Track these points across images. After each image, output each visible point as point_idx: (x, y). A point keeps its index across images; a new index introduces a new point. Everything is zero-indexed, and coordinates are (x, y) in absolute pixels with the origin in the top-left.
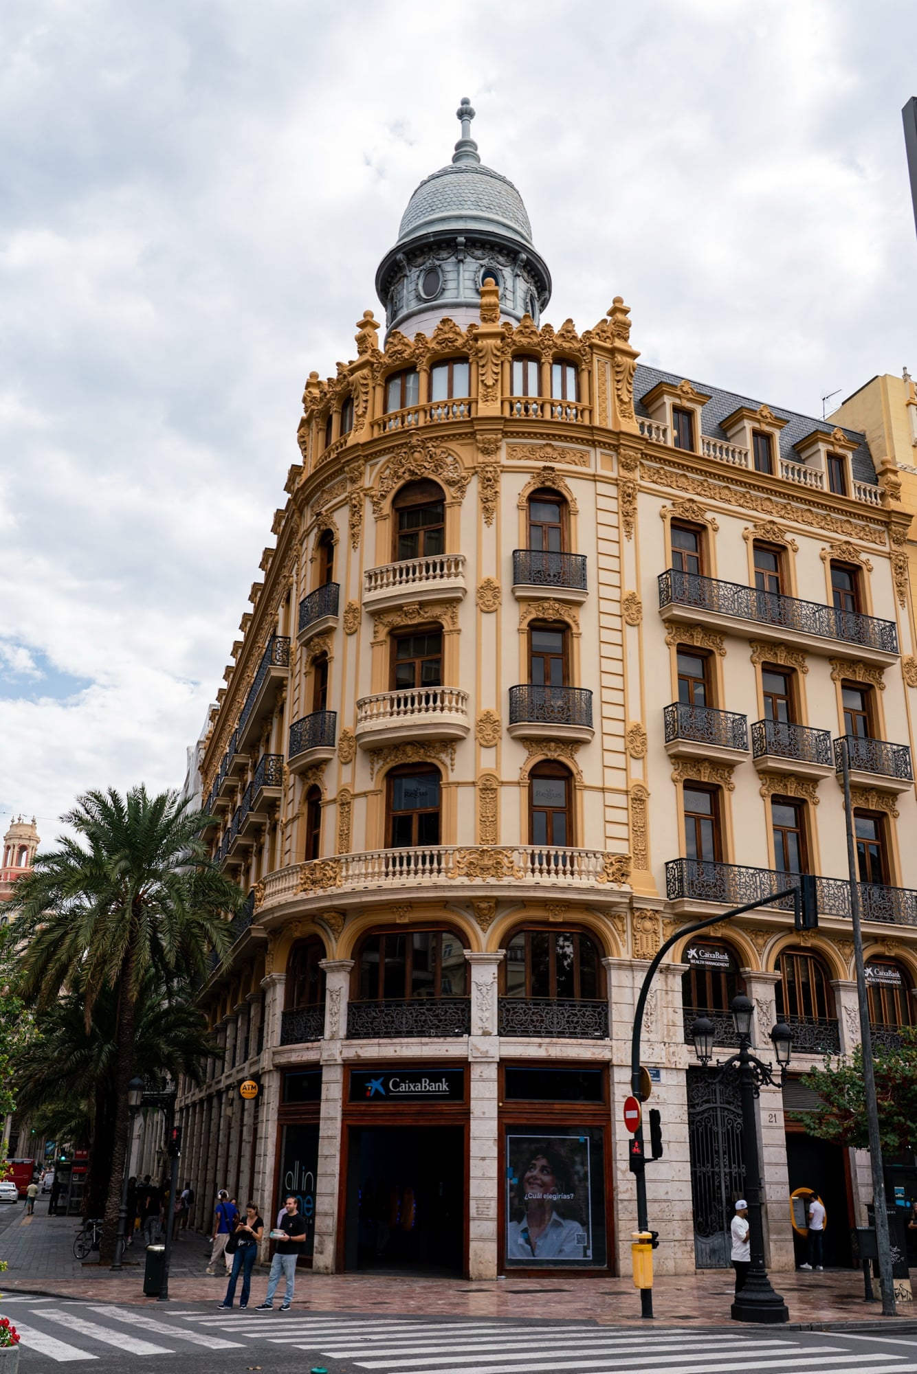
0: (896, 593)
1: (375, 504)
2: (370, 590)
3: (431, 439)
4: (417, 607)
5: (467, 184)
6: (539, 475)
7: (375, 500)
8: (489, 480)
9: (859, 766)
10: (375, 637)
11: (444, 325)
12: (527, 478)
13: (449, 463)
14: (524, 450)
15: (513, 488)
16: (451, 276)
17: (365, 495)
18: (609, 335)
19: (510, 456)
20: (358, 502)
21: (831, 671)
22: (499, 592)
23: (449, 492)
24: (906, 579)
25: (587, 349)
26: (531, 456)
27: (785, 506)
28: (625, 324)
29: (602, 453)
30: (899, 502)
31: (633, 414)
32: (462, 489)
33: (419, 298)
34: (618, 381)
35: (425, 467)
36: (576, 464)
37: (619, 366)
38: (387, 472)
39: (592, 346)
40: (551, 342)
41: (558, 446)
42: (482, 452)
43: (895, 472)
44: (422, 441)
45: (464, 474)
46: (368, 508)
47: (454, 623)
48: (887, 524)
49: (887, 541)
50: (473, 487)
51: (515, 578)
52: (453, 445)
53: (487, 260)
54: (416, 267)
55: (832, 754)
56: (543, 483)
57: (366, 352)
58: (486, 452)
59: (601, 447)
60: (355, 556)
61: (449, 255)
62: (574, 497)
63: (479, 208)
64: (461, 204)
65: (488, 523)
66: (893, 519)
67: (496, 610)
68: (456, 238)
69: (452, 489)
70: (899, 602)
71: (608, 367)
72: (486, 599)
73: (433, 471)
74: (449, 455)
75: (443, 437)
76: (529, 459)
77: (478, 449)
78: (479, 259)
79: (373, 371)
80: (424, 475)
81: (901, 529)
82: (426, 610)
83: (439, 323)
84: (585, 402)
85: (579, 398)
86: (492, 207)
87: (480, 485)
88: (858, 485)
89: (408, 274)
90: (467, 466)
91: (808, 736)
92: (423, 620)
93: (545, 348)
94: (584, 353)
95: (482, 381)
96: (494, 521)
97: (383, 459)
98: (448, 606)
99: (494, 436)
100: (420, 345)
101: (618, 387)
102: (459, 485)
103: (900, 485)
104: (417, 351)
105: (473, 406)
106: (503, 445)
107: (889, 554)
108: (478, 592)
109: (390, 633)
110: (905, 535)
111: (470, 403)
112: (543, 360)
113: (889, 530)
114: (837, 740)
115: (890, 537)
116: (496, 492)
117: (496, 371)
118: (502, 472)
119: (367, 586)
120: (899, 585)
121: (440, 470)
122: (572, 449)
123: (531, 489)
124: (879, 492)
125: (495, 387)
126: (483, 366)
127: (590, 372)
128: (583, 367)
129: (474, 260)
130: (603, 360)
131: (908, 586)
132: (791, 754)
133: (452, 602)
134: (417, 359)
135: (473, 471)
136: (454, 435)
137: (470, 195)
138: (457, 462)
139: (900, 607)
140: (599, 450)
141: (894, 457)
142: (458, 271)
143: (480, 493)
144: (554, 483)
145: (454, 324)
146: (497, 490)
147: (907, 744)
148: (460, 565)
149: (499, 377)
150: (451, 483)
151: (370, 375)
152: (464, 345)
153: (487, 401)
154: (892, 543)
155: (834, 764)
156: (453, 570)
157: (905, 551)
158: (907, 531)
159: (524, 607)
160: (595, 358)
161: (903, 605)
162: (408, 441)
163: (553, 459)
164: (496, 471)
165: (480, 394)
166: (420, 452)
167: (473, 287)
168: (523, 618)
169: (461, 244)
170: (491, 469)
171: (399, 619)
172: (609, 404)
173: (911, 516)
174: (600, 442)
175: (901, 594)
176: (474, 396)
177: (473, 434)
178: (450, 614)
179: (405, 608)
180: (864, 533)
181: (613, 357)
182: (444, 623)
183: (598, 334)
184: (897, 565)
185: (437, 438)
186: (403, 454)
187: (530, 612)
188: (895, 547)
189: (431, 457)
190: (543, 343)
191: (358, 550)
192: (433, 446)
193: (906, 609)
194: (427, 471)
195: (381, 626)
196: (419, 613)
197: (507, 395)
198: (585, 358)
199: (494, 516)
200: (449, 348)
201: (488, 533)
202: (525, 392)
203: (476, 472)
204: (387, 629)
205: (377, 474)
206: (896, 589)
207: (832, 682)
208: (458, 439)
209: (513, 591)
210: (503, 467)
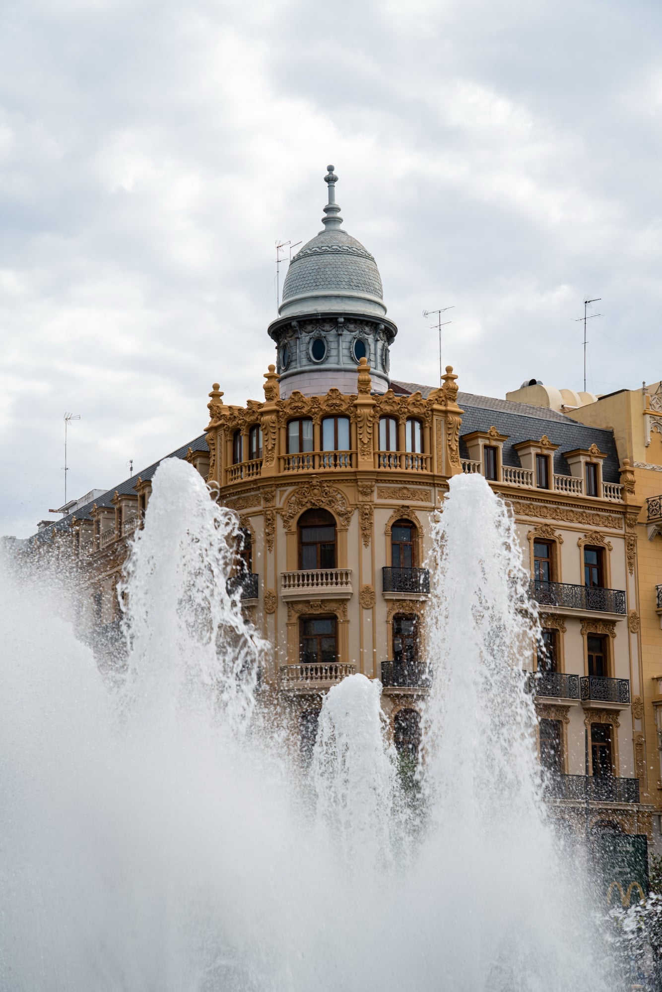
0: (627, 564)
1: (285, 521)
2: (285, 586)
3: (326, 481)
4: (320, 603)
5: (341, 266)
6: (399, 510)
7: (285, 519)
8: (366, 514)
9: (596, 697)
10: (289, 620)
11: (332, 393)
12: (390, 512)
13: (338, 499)
14: (389, 491)
15: (382, 519)
16: (333, 345)
17: (277, 512)
18: (444, 399)
19: (380, 496)
20: (272, 517)
21: (581, 628)
22: (374, 595)
23: (339, 520)
24: (634, 553)
25: (430, 413)
26: (393, 496)
27: (556, 510)
28: (454, 390)
29: (439, 491)
30: (633, 495)
31: (459, 458)
32: (348, 519)
33: (310, 360)
34: (449, 434)
35: (323, 502)
36: (422, 501)
37: (450, 424)
38: (293, 498)
39: (432, 410)
40: (406, 410)
41: (410, 488)
42: (361, 493)
43: (632, 472)
44: (320, 482)
45: (349, 509)
46: (279, 523)
47: (345, 616)
48: (624, 513)
49: (623, 526)
50: (355, 518)
51: (384, 586)
52: (341, 486)
53: (358, 332)
54: (306, 332)
55: (578, 691)
56: (402, 516)
57: (272, 400)
58: (365, 494)
59: (438, 487)
60: (270, 557)
61: (331, 329)
62: (421, 524)
63: (351, 287)
64: (338, 285)
65: (366, 545)
66: (628, 511)
67: (373, 607)
68: (338, 318)
69: (341, 519)
70: (629, 571)
71: (443, 423)
72: (365, 600)
73: (327, 504)
74: (339, 493)
75: (334, 480)
76: (392, 498)
77: (359, 491)
78: (353, 332)
79: (278, 417)
80: (321, 507)
81: (633, 517)
82: (326, 605)
83: (329, 391)
84: (428, 454)
85: (423, 451)
86: (360, 285)
87: (360, 517)
88: (605, 485)
89: (300, 336)
90: (351, 503)
91: (564, 680)
92: (324, 612)
93: (402, 414)
94: (427, 415)
95: (361, 439)
96: (370, 543)
97: (290, 489)
98: (340, 603)
99: (370, 483)
100: (315, 406)
101: (449, 439)
102: (346, 516)
103: (635, 482)
104: (313, 410)
105: (354, 456)
106: (375, 489)
107: (624, 535)
108: (360, 594)
109: (299, 618)
110: (635, 520)
111: (351, 456)
112: (400, 423)
113: (625, 518)
114: (583, 678)
115: (626, 523)
116: (371, 523)
117: (369, 431)
118: (375, 508)
119: (283, 583)
120: (630, 558)
121: (333, 504)
122: (419, 489)
123: (394, 521)
124: (620, 488)
125: (369, 444)
126: (361, 427)
127: (431, 428)
128: (427, 425)
129: (349, 333)
130: (440, 418)
131: (636, 558)
132: (553, 694)
133: (343, 601)
134: (313, 415)
135: (355, 506)
136: (342, 480)
137: (344, 276)
138: (344, 499)
139: (629, 574)
140: (437, 489)
141: (631, 458)
142: (338, 342)
143: (360, 523)
144: (409, 516)
145: (340, 394)
146: (372, 521)
147: (627, 678)
148: (349, 576)
149: (371, 437)
150: (340, 514)
151: (277, 420)
152: (347, 409)
153: (364, 455)
154: (627, 527)
155: (580, 696)
156: (344, 580)
157: (636, 532)
158: (638, 517)
159: (390, 605)
160: (435, 418)
161: (631, 573)
162: (310, 481)
163: (407, 498)
164: (371, 508)
165: (359, 449)
166: (318, 489)
167: (349, 355)
168: (389, 613)
169: (341, 323)
170: (368, 507)
171: (307, 610)
172: (444, 451)
173: (641, 507)
174: (438, 484)
175: (631, 564)
176: (354, 450)
177: (356, 481)
178: (342, 609)
179: (312, 603)
180: (608, 522)
181: (447, 417)
182: (338, 615)
183: (436, 399)
184: (629, 543)
185: (330, 481)
186: (306, 489)
187: (394, 609)
188: (628, 530)
189: (326, 494)
190: (401, 410)
191: (273, 552)
192: (328, 486)
193: (633, 575)
194: (323, 504)
195: (293, 611)
196: (321, 607)
197: (377, 450)
198: (428, 419)
199: (370, 540)
200: (336, 410)
201: (366, 552)
202: (388, 447)
203: (358, 508)
204: (298, 615)
205: (286, 499)
206: (627, 561)
207: (581, 636)
208: (344, 483)
209: (383, 595)
210: (376, 505)
